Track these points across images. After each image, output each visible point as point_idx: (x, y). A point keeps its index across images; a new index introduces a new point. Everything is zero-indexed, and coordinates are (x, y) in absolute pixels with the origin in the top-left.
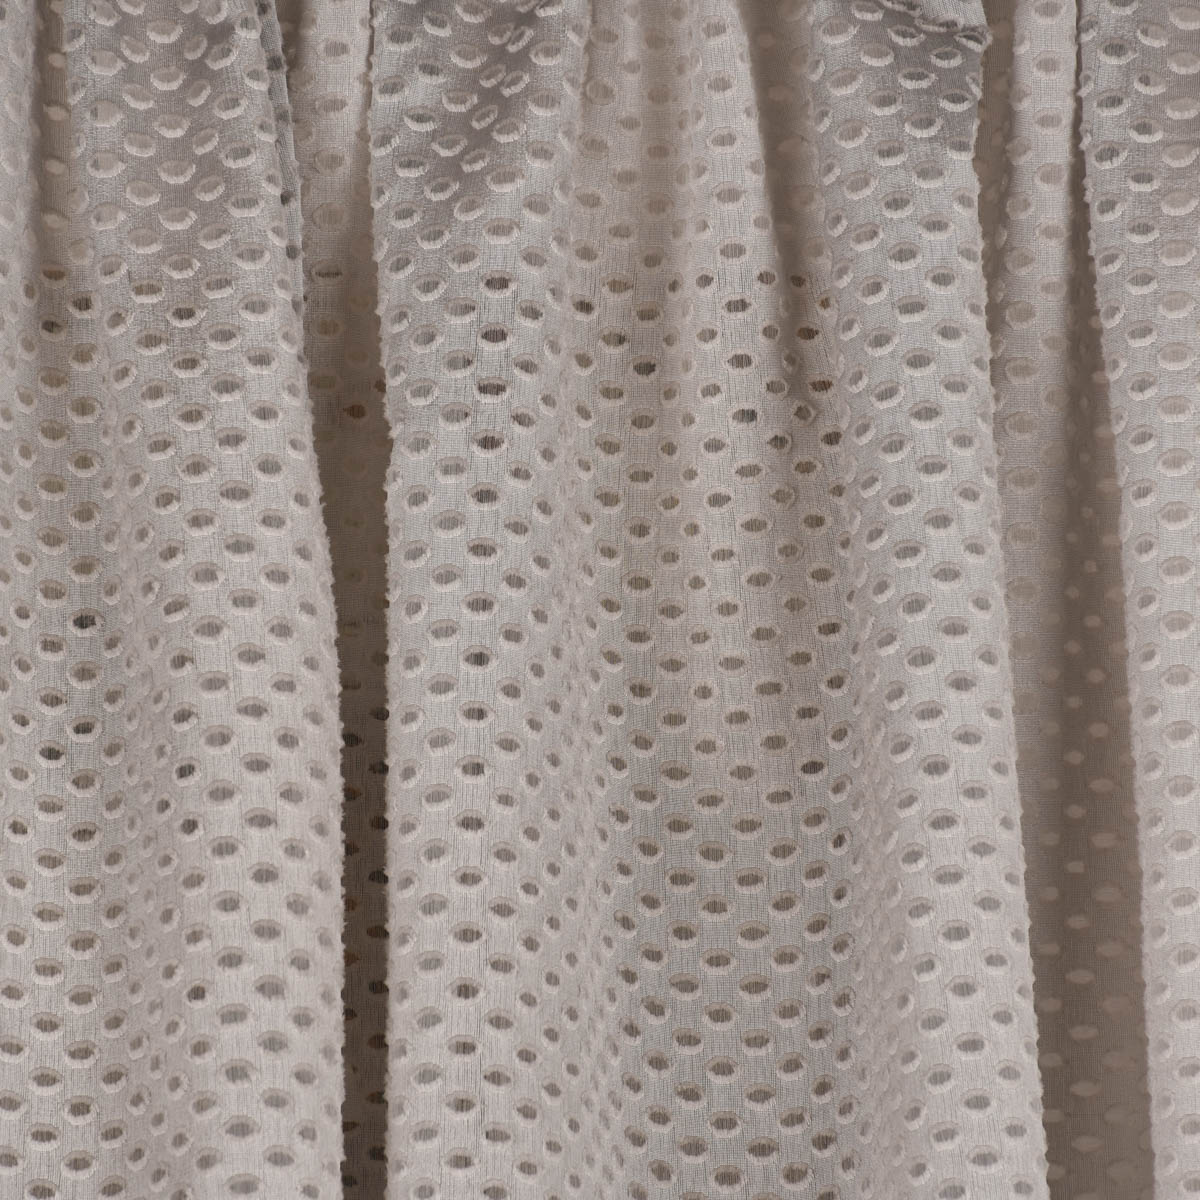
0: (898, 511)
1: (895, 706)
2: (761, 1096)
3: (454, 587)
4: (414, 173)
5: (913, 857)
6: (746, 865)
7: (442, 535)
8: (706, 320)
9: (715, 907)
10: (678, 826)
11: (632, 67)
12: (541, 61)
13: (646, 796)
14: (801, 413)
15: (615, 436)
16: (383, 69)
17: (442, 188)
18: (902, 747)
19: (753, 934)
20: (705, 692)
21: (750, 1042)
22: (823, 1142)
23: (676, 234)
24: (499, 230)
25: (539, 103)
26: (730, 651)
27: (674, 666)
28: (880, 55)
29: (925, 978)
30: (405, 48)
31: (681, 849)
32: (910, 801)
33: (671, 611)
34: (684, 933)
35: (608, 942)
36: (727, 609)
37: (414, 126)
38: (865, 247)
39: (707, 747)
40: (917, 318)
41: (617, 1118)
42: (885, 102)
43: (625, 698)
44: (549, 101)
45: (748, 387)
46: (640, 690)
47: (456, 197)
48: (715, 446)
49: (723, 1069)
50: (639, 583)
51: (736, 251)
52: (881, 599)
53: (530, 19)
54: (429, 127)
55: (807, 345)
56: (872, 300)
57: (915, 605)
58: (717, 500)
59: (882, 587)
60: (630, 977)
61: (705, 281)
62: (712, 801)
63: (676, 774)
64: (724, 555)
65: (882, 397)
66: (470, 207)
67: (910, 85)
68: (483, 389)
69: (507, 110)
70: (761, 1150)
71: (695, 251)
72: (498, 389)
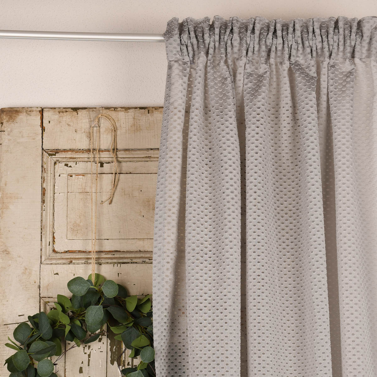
0: (306, 135)
1: (306, 158)
2: (290, 204)
3: (254, 144)
4: (249, 95)
5: (308, 176)
6: (289, 177)
7: (252, 138)
8: (284, 112)
9: (285, 182)
10: (280, 173)
11: (275, 82)
12: (264, 81)
13: (277, 169)
14: (295, 123)
15: (273, 126)
16: (245, 82)
17: (252, 97)
18: (307, 163)
19: (289, 185)
20: (284, 157)
21: (289, 198)
22: (297, 210)
23: (280, 101)
24: (259, 102)
25: (264, 86)
26: (287, 152)
27: (280, 153)
28: (304, 80)
29: (309, 190)
30: (248, 80)
31: (281, 175)
32: (308, 170)
33: (280, 147)
34: (281, 185)
35: (272, 186)
36: (286, 147)
37: (249, 89)
38: (302, 103)
39: (284, 163)
40: (309, 112)
41: (273, 207)
42: (305, 86)
43: (274, 157)
44: (265, 86)
45: (289, 120)
46: (276, 156)
47: (254, 98)
48: (285, 127)
49: (286, 201)
50: (276, 144)
51: (287, 104)
52: (304, 145)
53: (262, 76)
54: (251, 89)
55: (296, 115)
56: (303, 110)
57: (308, 146)
58: (285, 134)
59: (304, 144)
60: (275, 190)
61: (284, 107)
62: (284, 170)
63: (280, 166)
64: (286, 140)
65: (304, 121)
66: (255, 99)
67: (308, 84)
68: (257, 121)
69: (260, 87)
70: (290, 210)
71: (283, 104)
72: (259, 121)
